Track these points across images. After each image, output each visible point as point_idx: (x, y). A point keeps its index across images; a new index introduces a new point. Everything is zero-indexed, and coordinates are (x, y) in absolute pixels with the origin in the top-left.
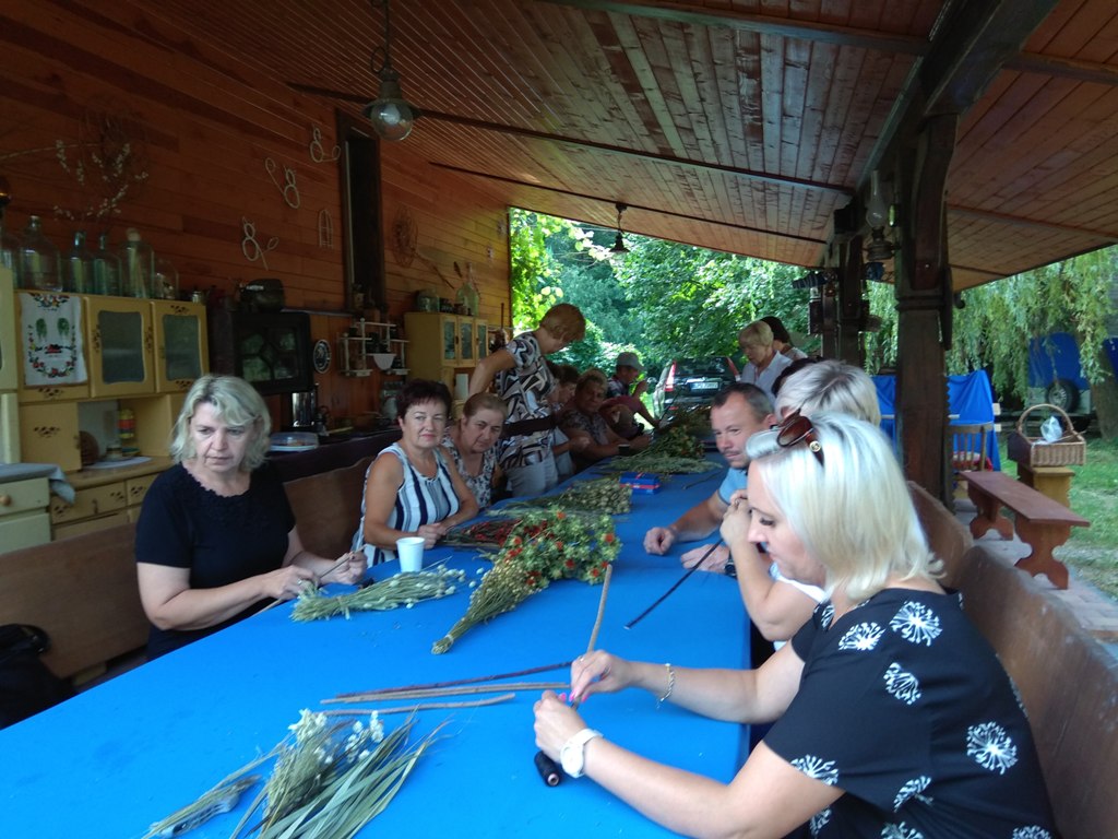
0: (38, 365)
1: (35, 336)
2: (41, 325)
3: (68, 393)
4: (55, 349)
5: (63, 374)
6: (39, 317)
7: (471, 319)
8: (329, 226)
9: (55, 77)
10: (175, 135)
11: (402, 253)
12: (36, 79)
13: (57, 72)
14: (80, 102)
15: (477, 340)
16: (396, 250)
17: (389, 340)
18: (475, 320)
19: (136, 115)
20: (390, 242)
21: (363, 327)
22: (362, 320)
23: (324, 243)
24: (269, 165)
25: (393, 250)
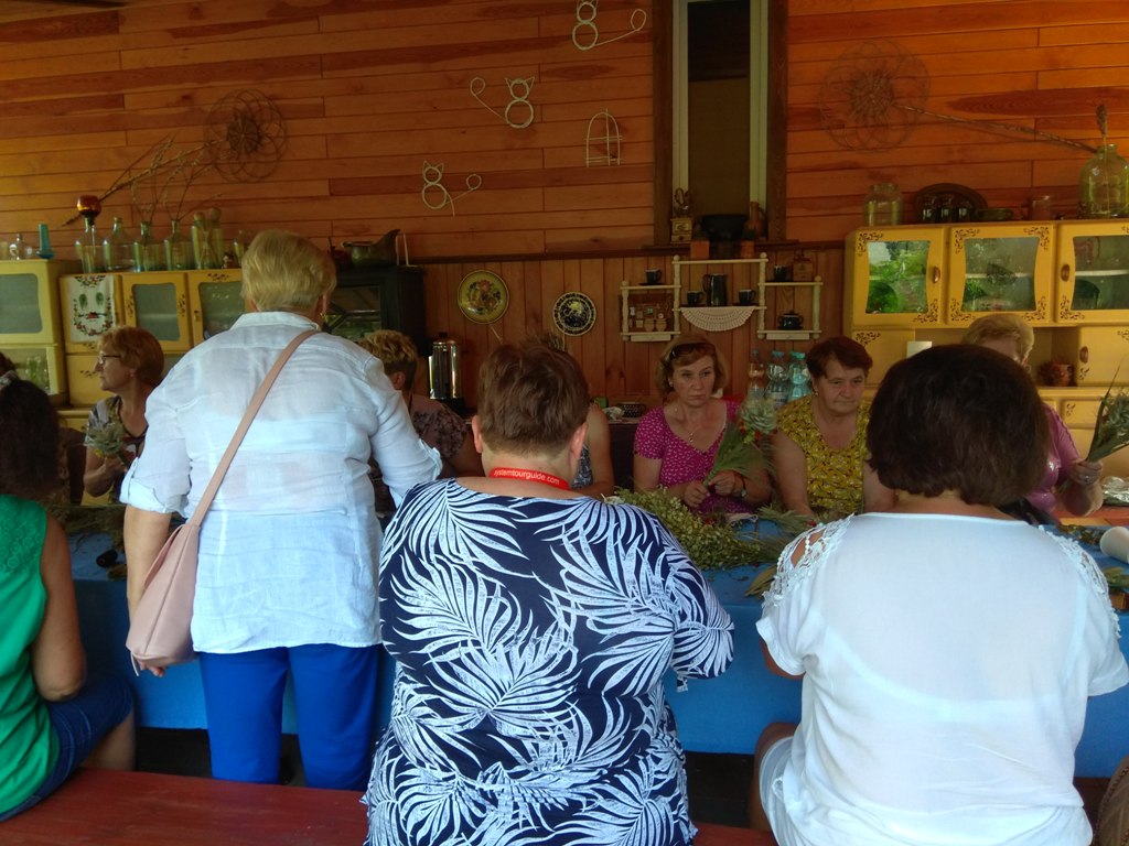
0: (80, 327)
1: (79, 308)
2: (83, 299)
4: (94, 315)
6: (81, 293)
7: (1039, 226)
8: (613, 132)
9: (186, 98)
10: (319, 101)
11: (866, 126)
12: (168, 106)
13: (186, 93)
14: (208, 108)
15: (1066, 268)
16: (843, 127)
17: (762, 284)
18: (1058, 228)
19: (271, 98)
20: (815, 117)
21: (677, 269)
22: (676, 257)
23: (599, 159)
24: (477, 86)
25: (828, 128)
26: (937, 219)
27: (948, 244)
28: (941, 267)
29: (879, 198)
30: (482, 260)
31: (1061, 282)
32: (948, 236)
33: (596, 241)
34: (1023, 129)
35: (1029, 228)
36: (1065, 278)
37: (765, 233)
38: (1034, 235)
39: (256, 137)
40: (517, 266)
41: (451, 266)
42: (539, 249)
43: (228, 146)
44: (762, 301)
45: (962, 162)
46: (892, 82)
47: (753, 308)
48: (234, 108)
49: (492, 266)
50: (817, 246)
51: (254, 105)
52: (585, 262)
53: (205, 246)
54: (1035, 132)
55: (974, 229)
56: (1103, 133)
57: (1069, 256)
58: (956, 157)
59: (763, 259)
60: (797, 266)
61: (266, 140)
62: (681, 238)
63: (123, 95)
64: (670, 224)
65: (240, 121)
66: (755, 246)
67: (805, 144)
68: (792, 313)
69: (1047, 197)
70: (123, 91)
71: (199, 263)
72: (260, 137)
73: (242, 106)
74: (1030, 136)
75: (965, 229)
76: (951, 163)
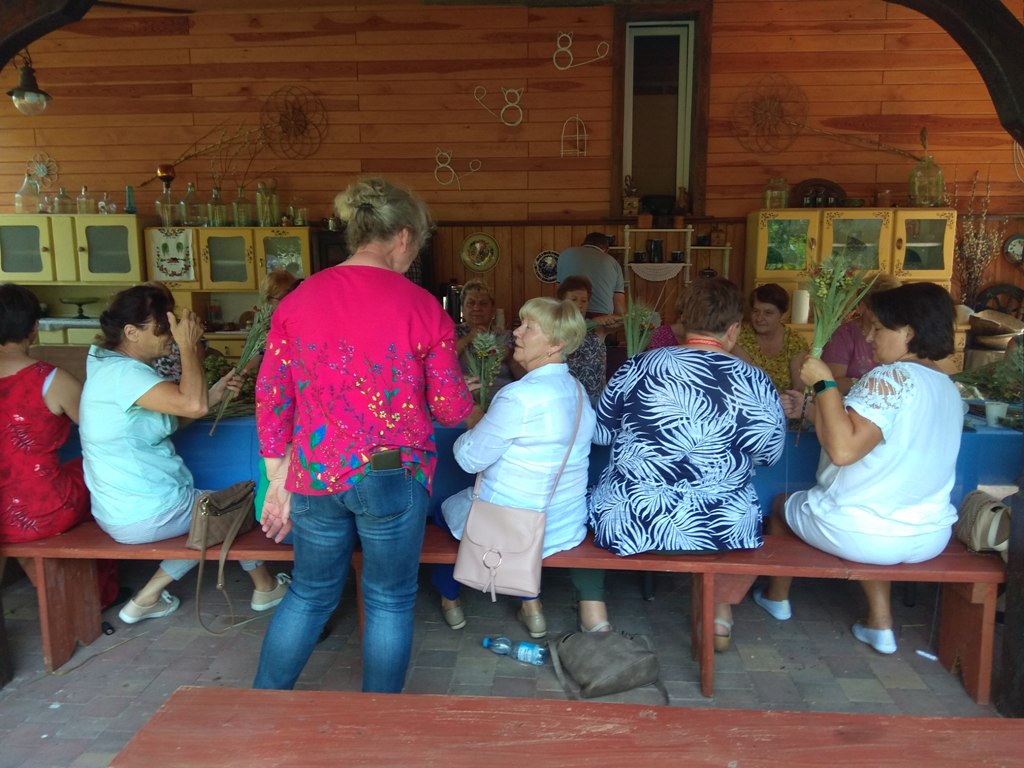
0: (162, 269)
1: (161, 253)
2: (165, 247)
3: (185, 286)
4: (175, 260)
5: (180, 275)
6: (164, 242)
7: (883, 212)
8: (581, 132)
9: (244, 89)
10: (356, 98)
11: (763, 136)
12: (229, 95)
13: (245, 85)
14: (264, 99)
15: (900, 241)
16: (747, 135)
17: (689, 247)
18: (895, 213)
19: (315, 94)
20: (729, 127)
21: (627, 234)
22: (627, 226)
23: (571, 152)
24: (480, 93)
25: (737, 136)
26: (814, 205)
27: (821, 222)
28: (816, 238)
29: (773, 188)
30: (480, 224)
31: (897, 251)
32: (822, 216)
33: (567, 212)
34: (871, 142)
35: (877, 212)
36: (899, 248)
37: (691, 210)
38: (879, 217)
39: (304, 124)
40: (506, 230)
41: (455, 229)
42: (524, 217)
43: (280, 129)
44: (688, 260)
45: (828, 164)
46: (783, 104)
47: (683, 264)
48: (286, 101)
49: (487, 229)
50: (728, 221)
51: (302, 98)
52: (559, 228)
53: (266, 208)
54: (880, 145)
55: (840, 212)
56: (925, 147)
57: (902, 233)
58: (825, 159)
59: (690, 229)
60: (714, 235)
61: (310, 127)
62: (631, 212)
63: (191, 85)
64: (623, 201)
65: (290, 110)
66: (685, 220)
67: (721, 147)
68: (709, 269)
69: (888, 191)
70: (191, 81)
71: (262, 222)
72: (306, 124)
73: (291, 98)
74: (876, 147)
75: (833, 212)
76: (821, 164)
